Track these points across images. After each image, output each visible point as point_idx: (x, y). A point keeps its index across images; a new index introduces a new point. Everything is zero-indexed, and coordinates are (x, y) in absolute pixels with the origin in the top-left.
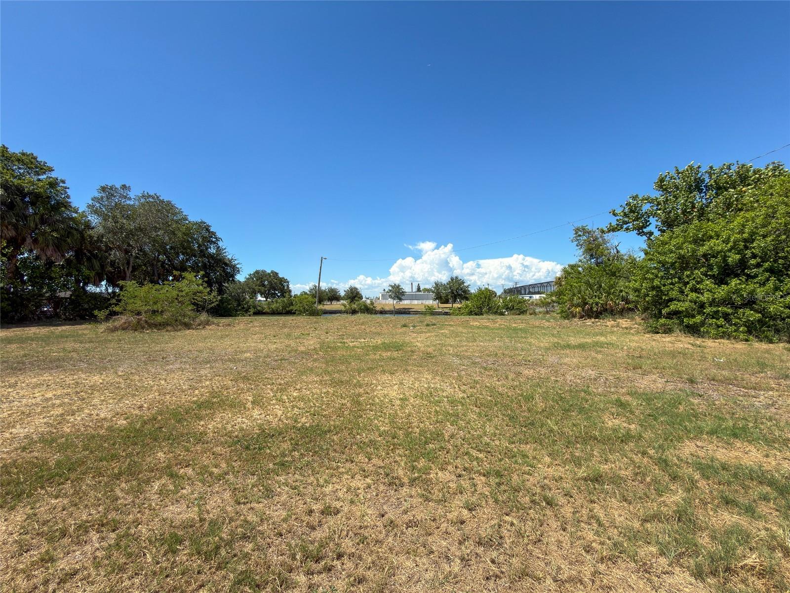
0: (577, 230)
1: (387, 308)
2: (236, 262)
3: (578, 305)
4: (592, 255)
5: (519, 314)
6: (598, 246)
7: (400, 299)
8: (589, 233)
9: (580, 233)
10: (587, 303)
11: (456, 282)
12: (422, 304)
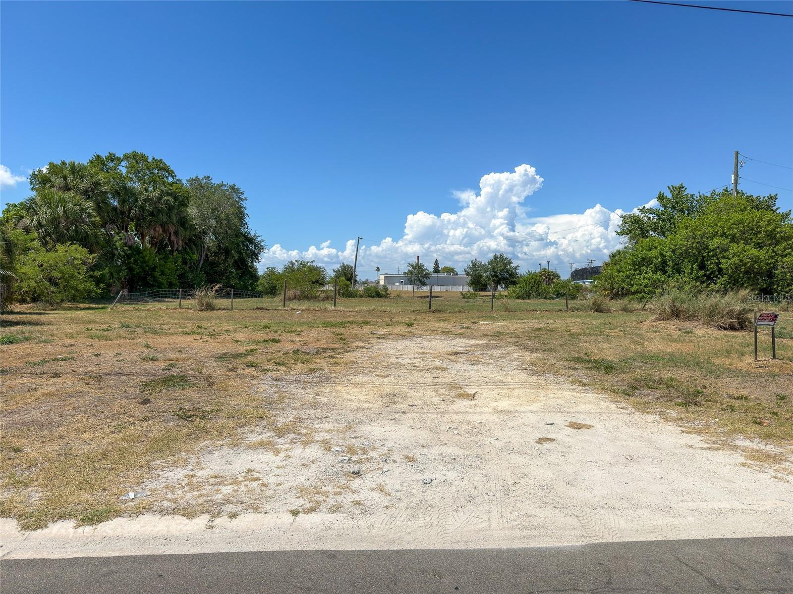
11: (500, 262)
12: (447, 290)
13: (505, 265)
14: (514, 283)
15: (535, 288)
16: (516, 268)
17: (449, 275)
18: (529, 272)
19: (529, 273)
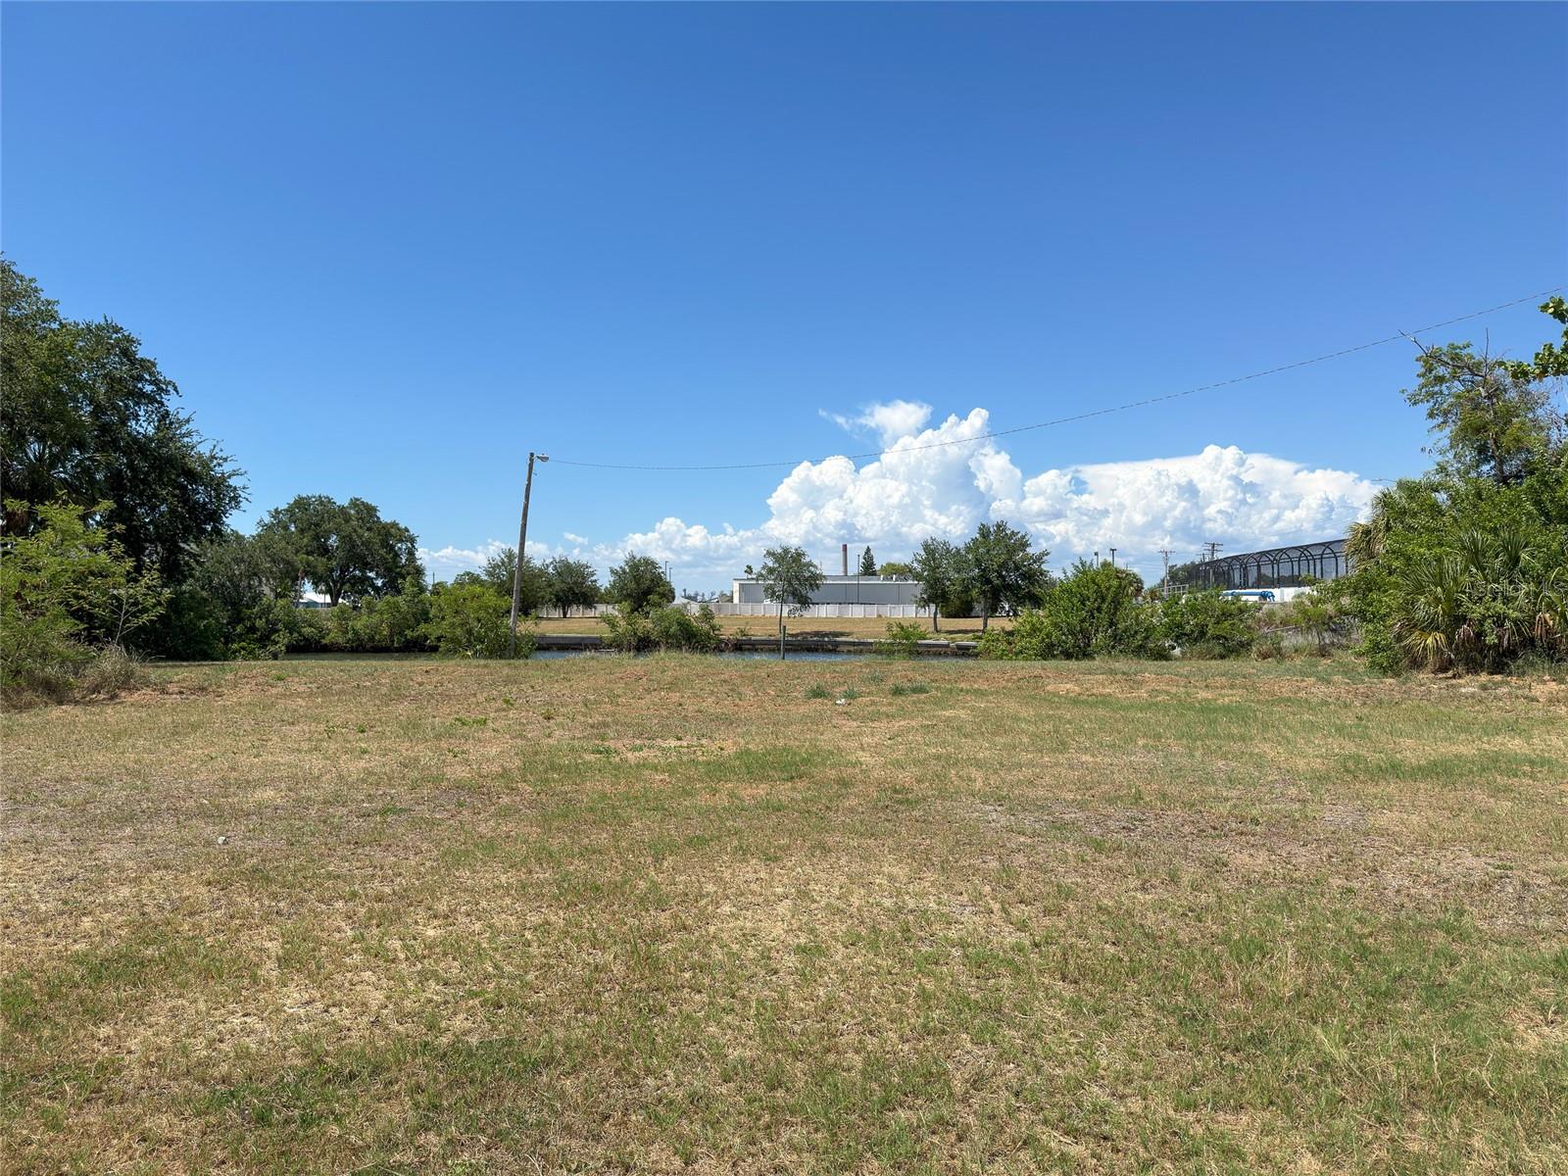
0: (1431, 359)
1: (758, 633)
2: (227, 468)
3: (1431, 626)
4: (1482, 450)
5: (1222, 657)
6: (1507, 416)
7: (805, 602)
8: (1473, 369)
9: (1441, 371)
10: (1464, 619)
11: (998, 541)
12: (880, 616)
13: (1011, 551)
14: (1037, 602)
15: (1104, 617)
16: (1039, 559)
17: (888, 580)
18: (1083, 564)
19: (1083, 570)
